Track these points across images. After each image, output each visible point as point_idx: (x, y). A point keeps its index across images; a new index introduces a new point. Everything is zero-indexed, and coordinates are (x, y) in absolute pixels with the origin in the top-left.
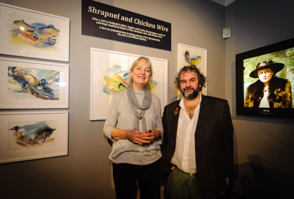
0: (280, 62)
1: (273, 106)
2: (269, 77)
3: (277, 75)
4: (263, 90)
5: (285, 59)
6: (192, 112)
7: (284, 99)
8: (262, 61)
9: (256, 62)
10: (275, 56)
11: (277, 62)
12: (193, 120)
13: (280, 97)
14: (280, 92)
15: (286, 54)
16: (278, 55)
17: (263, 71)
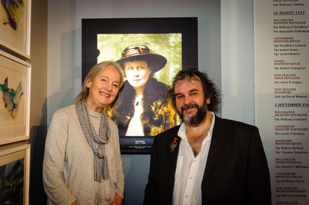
0: (161, 54)
1: (150, 133)
2: (144, 77)
3: (156, 77)
4: (134, 102)
5: (167, 50)
6: (196, 145)
7: (166, 119)
8: (132, 46)
9: (121, 44)
10: (153, 42)
11: (157, 54)
12: (198, 156)
13: (161, 116)
14: (160, 107)
15: (170, 41)
16: (157, 40)
17: (134, 65)
